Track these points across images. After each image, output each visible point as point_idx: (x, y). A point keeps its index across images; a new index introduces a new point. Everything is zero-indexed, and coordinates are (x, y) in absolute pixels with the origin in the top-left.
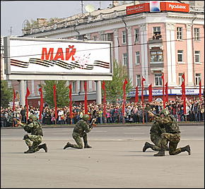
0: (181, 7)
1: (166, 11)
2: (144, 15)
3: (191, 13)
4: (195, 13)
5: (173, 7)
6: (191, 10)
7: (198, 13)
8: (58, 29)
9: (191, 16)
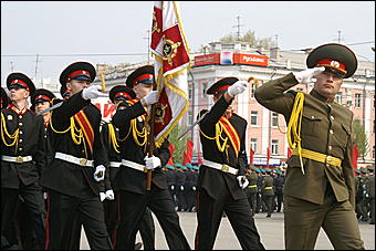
0: (258, 60)
1: (240, 64)
2: (213, 67)
3: (270, 67)
4: (275, 68)
5: (248, 59)
6: (270, 64)
7: (279, 68)
8: (118, 78)
9: (270, 71)
